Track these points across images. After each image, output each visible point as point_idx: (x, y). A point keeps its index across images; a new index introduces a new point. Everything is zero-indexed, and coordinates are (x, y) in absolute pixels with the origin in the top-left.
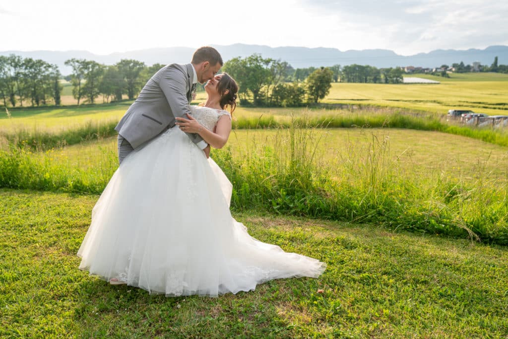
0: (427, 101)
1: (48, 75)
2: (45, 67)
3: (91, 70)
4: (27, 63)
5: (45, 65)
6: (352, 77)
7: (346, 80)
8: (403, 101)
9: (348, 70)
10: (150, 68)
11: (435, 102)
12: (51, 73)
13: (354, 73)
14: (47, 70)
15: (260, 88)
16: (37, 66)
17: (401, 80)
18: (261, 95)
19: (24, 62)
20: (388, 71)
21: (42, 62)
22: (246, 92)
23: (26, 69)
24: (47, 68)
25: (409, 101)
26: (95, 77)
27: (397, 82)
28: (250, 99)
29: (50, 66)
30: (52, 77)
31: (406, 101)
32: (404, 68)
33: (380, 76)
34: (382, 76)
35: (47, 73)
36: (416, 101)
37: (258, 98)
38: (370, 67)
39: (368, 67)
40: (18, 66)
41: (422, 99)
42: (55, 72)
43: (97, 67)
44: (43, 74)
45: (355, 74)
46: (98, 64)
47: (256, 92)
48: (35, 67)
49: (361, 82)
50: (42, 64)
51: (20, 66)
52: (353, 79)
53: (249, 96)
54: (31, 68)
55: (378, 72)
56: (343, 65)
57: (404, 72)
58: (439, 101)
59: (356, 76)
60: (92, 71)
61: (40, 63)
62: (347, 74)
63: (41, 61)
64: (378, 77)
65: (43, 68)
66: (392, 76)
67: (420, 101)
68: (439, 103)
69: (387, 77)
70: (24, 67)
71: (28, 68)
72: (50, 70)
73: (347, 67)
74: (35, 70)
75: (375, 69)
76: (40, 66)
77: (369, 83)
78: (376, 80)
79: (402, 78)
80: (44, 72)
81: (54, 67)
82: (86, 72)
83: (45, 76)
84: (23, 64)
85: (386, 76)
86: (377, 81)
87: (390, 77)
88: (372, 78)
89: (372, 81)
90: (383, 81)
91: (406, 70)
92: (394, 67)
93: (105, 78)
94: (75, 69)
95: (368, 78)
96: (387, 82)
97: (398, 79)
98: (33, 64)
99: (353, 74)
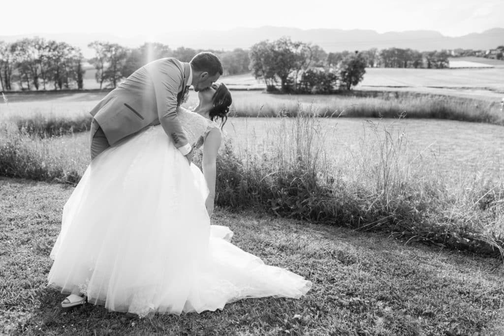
0: (476, 88)
1: (71, 58)
2: (68, 50)
3: (114, 53)
4: (50, 46)
5: (68, 48)
6: (390, 62)
7: (383, 65)
8: (447, 88)
9: (386, 54)
10: (174, 51)
11: (486, 88)
12: (75, 56)
13: (392, 57)
14: (70, 53)
15: (288, 74)
16: (60, 49)
17: (446, 64)
18: (290, 81)
19: (47, 45)
20: (431, 54)
21: (65, 45)
22: (273, 77)
23: (49, 51)
24: (70, 50)
25: (455, 88)
26: (118, 60)
27: (442, 67)
28: (277, 85)
29: (73, 49)
30: (75, 60)
31: (451, 88)
32: (450, 51)
33: (422, 60)
34: (425, 61)
35: (70, 56)
36: (463, 88)
37: (286, 84)
38: (411, 51)
39: (408, 50)
40: (42, 49)
41: (470, 86)
42: (78, 55)
43: (120, 50)
44: (66, 57)
45: (393, 59)
46: (121, 47)
47: (284, 78)
48: (58, 49)
49: (400, 67)
50: (65, 47)
51: (44, 49)
52: (391, 64)
53: (276, 82)
54: (54, 50)
55: (420, 56)
56: (380, 48)
57: (450, 56)
58: (491, 88)
59: (394, 60)
60: (116, 54)
61: (64, 46)
62: (385, 58)
63: (64, 43)
64: (419, 61)
65: (66, 51)
66: (436, 60)
67: (468, 88)
68: (490, 90)
69: (431, 61)
70: (48, 49)
71: (52, 50)
72: (73, 52)
73: (384, 51)
74: (58, 52)
75: (417, 52)
76: (63, 49)
77: (409, 68)
78: (417, 65)
79: (448, 62)
80: (67, 55)
81: (77, 49)
82: (109, 55)
83: (68, 59)
84: (47, 46)
85: (428, 60)
86: (419, 66)
87: (434, 62)
88: (413, 62)
89: (412, 66)
90: (426, 65)
91: (453, 53)
92: (439, 50)
93: (127, 62)
94: (98, 52)
95: (408, 62)
96: (429, 67)
97: (443, 63)
98: (57, 47)
99: (391, 59)
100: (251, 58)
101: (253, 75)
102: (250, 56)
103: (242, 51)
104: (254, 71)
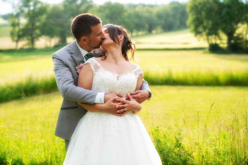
3: (32, 8)
10: (101, 7)
15: (235, 29)
18: (238, 38)
22: (217, 34)
26: (37, 16)
28: (222, 43)
37: (232, 41)
43: (39, 6)
46: (40, 2)
47: (230, 35)
53: (220, 39)
60: (34, 10)
82: (26, 10)
93: (48, 18)
94: (14, 7)
100: (190, 12)
101: (192, 31)
102: (188, 10)
103: (178, 4)
104: (192, 27)
